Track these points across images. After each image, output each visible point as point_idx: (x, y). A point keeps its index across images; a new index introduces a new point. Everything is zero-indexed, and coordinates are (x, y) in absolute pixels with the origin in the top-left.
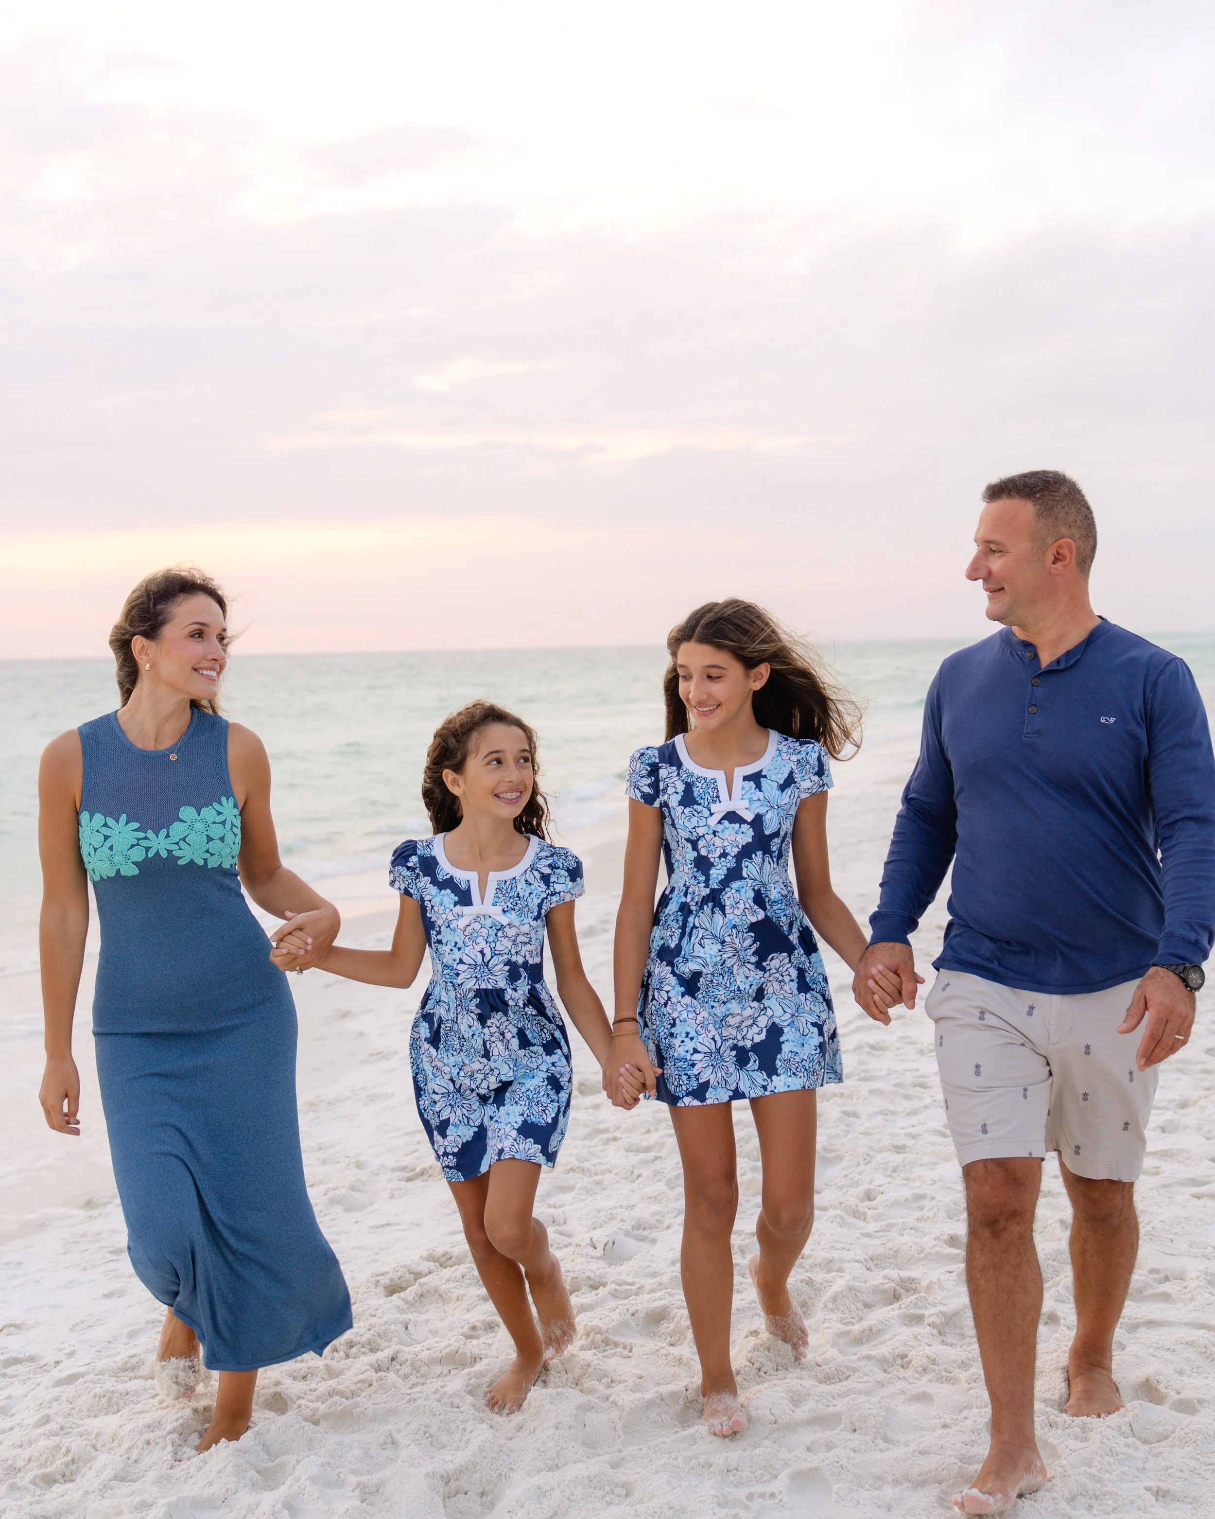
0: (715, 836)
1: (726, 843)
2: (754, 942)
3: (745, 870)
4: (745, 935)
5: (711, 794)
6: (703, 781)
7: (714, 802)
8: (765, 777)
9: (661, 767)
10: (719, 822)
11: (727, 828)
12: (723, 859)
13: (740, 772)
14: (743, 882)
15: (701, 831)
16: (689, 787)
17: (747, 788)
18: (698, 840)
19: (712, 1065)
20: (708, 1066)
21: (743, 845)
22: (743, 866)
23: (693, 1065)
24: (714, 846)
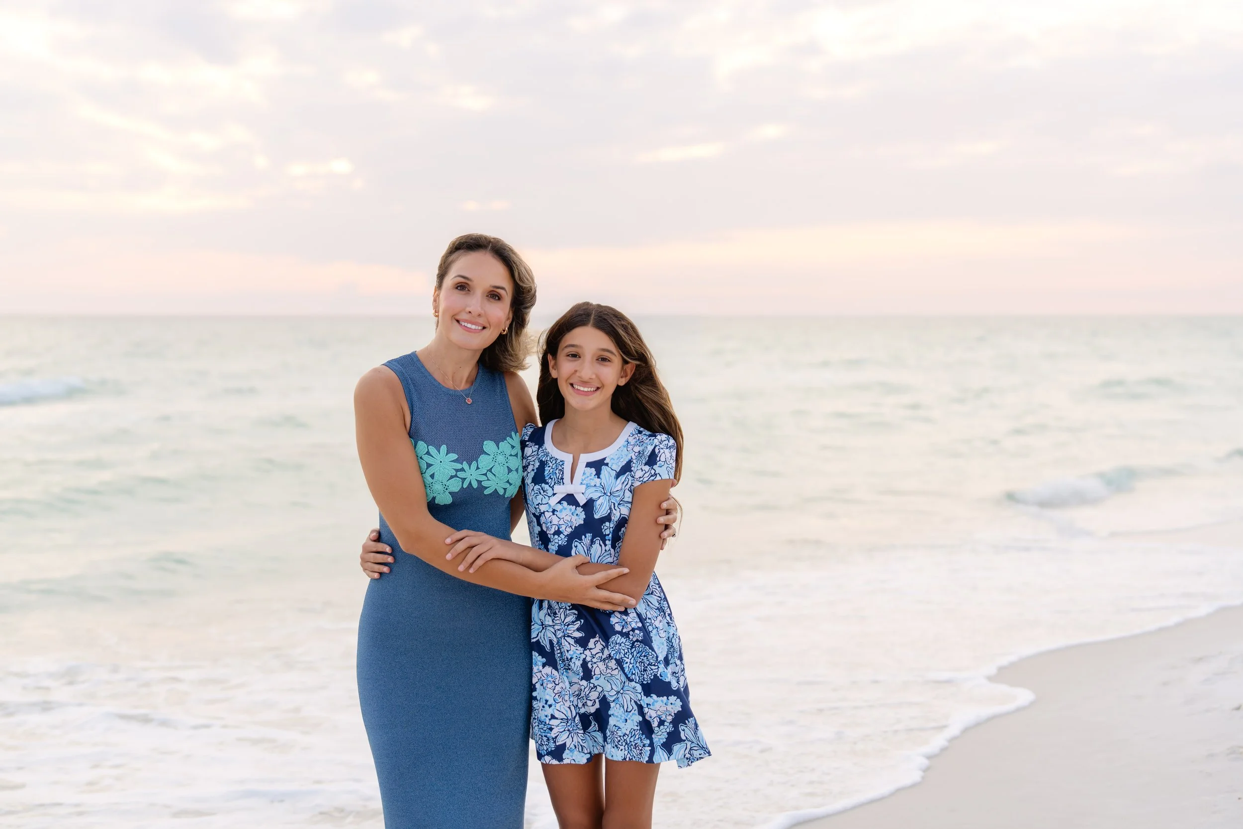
0: (554, 514)
1: (561, 522)
2: (578, 619)
3: (574, 549)
4: (568, 612)
5: (558, 475)
6: (554, 462)
7: (559, 483)
8: (607, 465)
9: (527, 446)
10: (559, 502)
11: (565, 509)
12: (558, 537)
13: (585, 458)
15: (543, 508)
16: (543, 464)
17: (588, 474)
18: (540, 516)
19: (569, 730)
20: (564, 730)
21: (575, 526)
22: (573, 545)
23: (551, 729)
24: (551, 522)
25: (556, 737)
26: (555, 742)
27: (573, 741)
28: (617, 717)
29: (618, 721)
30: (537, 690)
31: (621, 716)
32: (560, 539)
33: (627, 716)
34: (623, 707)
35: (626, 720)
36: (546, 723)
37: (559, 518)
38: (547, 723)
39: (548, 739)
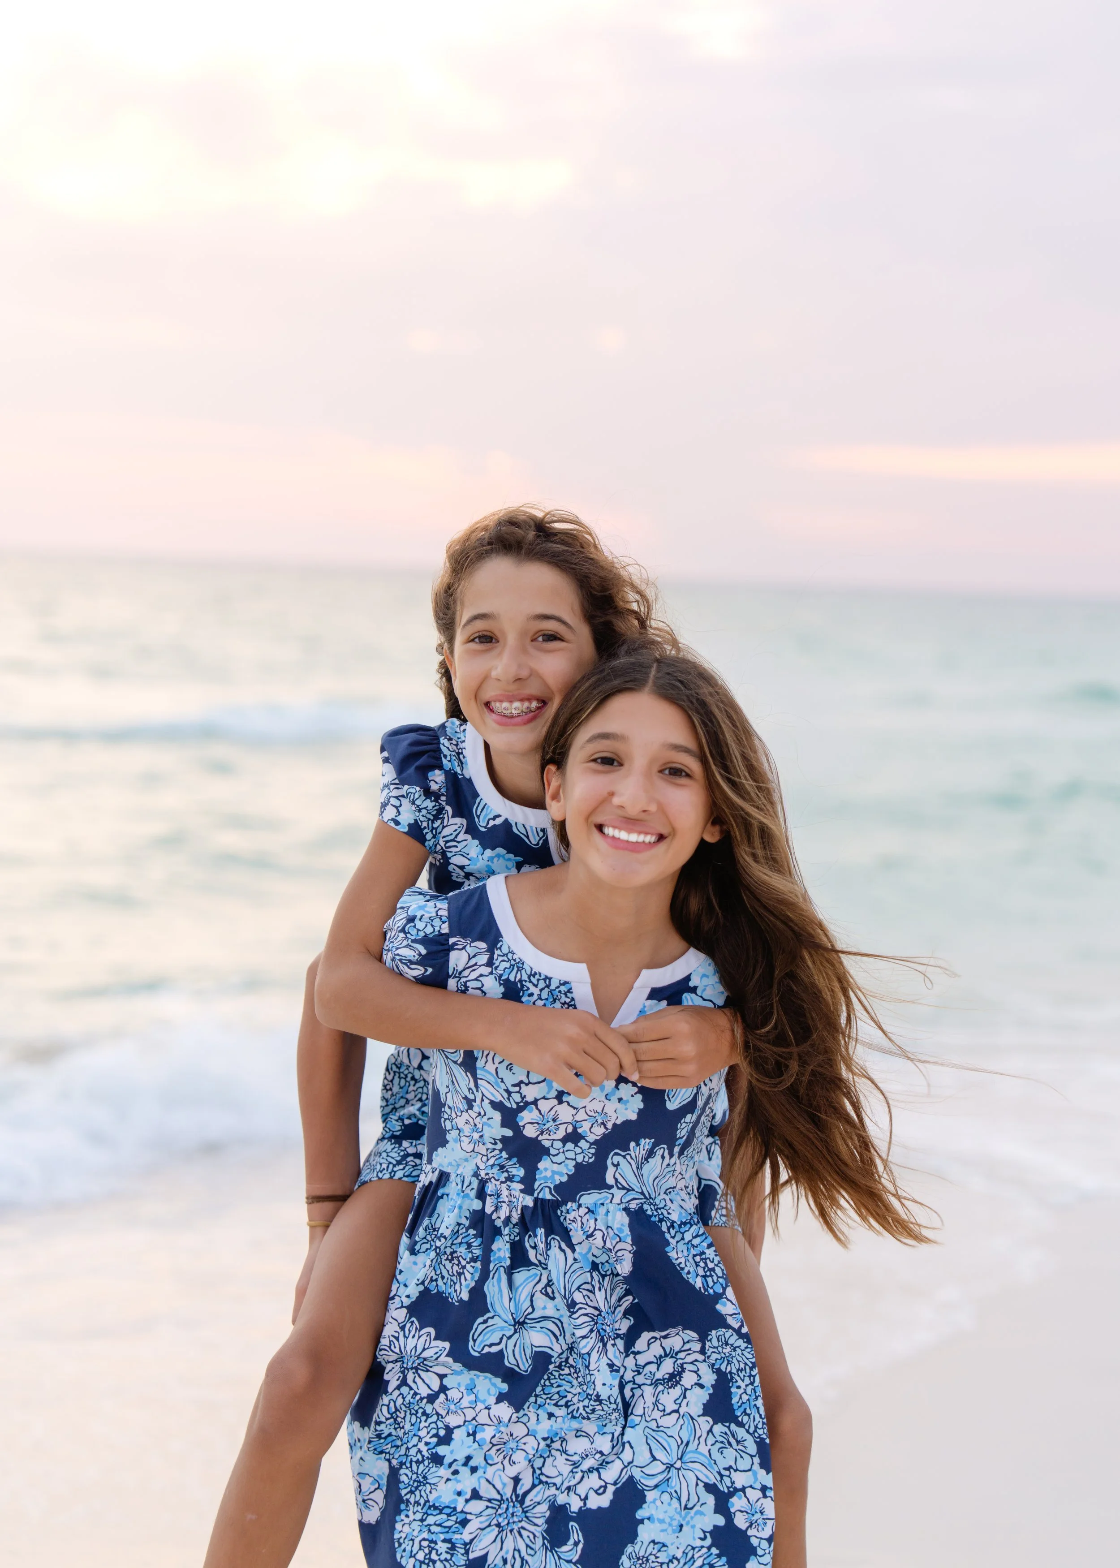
1: (581, 1116)
3: (611, 1170)
12: (570, 1145)
14: (604, 1195)
19: (498, 1525)
20: (489, 1525)
21: (615, 1125)
22: (609, 1162)
23: (464, 1523)
24: (554, 1120)
25: (472, 1541)
26: (467, 1552)
27: (501, 1549)
28: (662, 1521)
29: (662, 1531)
30: (453, 1443)
31: (672, 1519)
32: (578, 1150)
33: (684, 1519)
34: (679, 1499)
35: (681, 1526)
36: (455, 1509)
37: (574, 1108)
38: (459, 1510)
39: (453, 1547)
